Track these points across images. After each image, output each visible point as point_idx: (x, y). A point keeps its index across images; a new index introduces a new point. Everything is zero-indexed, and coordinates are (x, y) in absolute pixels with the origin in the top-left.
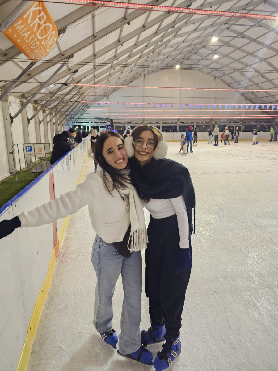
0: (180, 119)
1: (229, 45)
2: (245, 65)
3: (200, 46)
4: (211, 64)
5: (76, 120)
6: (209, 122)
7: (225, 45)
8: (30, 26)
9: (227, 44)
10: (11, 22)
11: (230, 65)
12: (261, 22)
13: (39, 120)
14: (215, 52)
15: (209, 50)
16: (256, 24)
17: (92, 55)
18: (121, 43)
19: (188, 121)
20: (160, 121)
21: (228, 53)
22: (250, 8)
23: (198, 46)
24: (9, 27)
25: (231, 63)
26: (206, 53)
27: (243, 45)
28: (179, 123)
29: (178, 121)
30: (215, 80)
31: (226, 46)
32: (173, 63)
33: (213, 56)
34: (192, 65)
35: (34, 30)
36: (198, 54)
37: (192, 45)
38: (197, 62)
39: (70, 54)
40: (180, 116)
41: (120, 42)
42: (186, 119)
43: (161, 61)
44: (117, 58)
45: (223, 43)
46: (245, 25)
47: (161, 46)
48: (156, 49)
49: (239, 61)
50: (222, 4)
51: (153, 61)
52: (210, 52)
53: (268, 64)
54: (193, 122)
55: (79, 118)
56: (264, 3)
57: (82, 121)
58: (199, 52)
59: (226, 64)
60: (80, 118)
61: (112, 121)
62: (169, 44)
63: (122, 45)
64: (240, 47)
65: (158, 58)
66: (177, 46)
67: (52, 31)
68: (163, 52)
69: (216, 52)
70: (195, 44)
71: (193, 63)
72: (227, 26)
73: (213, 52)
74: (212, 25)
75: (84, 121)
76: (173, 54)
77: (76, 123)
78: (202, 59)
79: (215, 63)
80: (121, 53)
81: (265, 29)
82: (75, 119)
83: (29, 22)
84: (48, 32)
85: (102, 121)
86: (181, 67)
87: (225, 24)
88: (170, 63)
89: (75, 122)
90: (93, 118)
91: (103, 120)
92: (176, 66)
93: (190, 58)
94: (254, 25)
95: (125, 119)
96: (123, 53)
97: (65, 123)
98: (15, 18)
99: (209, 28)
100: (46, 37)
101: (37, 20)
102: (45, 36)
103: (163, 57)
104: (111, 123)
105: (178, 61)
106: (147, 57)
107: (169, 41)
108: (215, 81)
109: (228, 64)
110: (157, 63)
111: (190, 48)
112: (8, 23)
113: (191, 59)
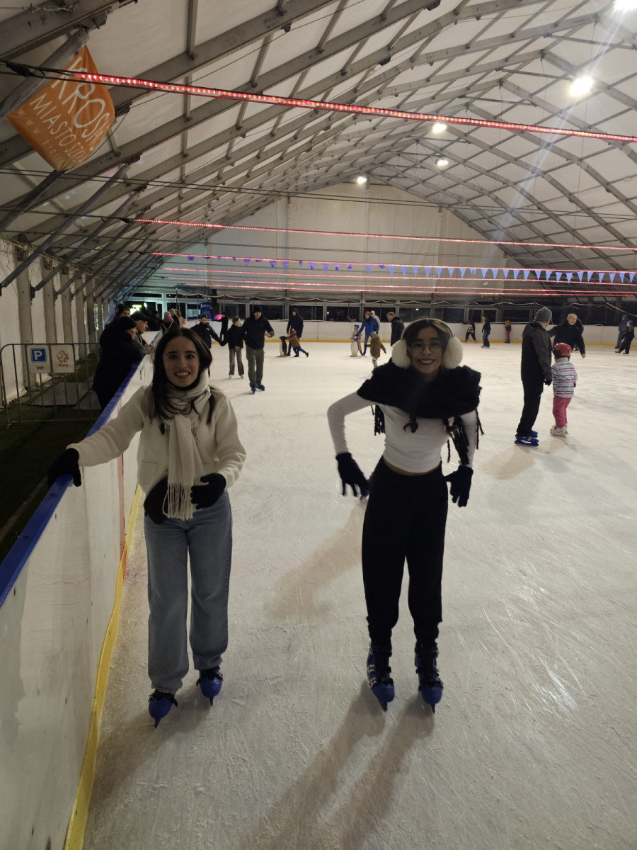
0: (367, 294)
1: (469, 140)
2: (504, 184)
3: (409, 138)
4: (432, 177)
5: (131, 290)
6: (429, 302)
7: (462, 140)
8: (62, 105)
9: (466, 138)
10: (24, 96)
11: (472, 181)
12: (534, 97)
13: (54, 289)
14: (440, 153)
15: (427, 149)
16: (523, 100)
17: (177, 155)
18: (242, 131)
19: (382, 298)
20: (322, 296)
21: (468, 157)
22: (512, 68)
23: (404, 139)
24: (20, 105)
25: (473, 178)
26: (422, 155)
27: (498, 141)
28: (364, 302)
29: (362, 299)
30: (440, 211)
31: (464, 142)
32: (351, 172)
33: (437, 160)
34: (392, 177)
35: (69, 112)
36: (406, 156)
37: (393, 136)
38: (403, 172)
39: (133, 154)
40: (366, 288)
41: (239, 129)
42: (378, 294)
43: (326, 168)
44: (231, 161)
45: (456, 135)
46: (502, 101)
47: (325, 137)
48: (315, 143)
49: (489, 174)
50: (453, 59)
51: (307, 167)
52: (431, 152)
53: (550, 182)
54: (395, 301)
55: (140, 284)
56: (540, 59)
57: (146, 292)
58: (406, 151)
59: (464, 178)
60: (142, 286)
61: (216, 295)
62: (343, 133)
63: (244, 136)
64: (492, 144)
65: (318, 162)
66: (360, 138)
67: (104, 113)
68: (329, 149)
69: (443, 153)
70: (397, 135)
71: (394, 174)
72: (464, 101)
73: (436, 152)
74: (433, 98)
75: (149, 292)
76: (351, 153)
77: (133, 296)
78: (413, 166)
79: (441, 177)
80: (240, 150)
81: (542, 110)
82: (131, 288)
83: (60, 97)
84: (97, 115)
85: (193, 293)
86: (368, 181)
87: (460, 97)
88: (345, 171)
89: (131, 294)
90: (172, 285)
91: (196, 291)
92: (356, 178)
93: (388, 162)
94: (521, 103)
95: (245, 290)
96: (243, 152)
97: (107, 297)
98: (34, 90)
99: (428, 104)
100: (92, 124)
101: (77, 92)
102: (90, 123)
103: (329, 158)
104: (212, 298)
105: (360, 169)
106: (296, 159)
107: (343, 127)
108: (441, 214)
109: (466, 178)
110: (316, 171)
111: (387, 143)
112: (18, 99)
113: (389, 165)
